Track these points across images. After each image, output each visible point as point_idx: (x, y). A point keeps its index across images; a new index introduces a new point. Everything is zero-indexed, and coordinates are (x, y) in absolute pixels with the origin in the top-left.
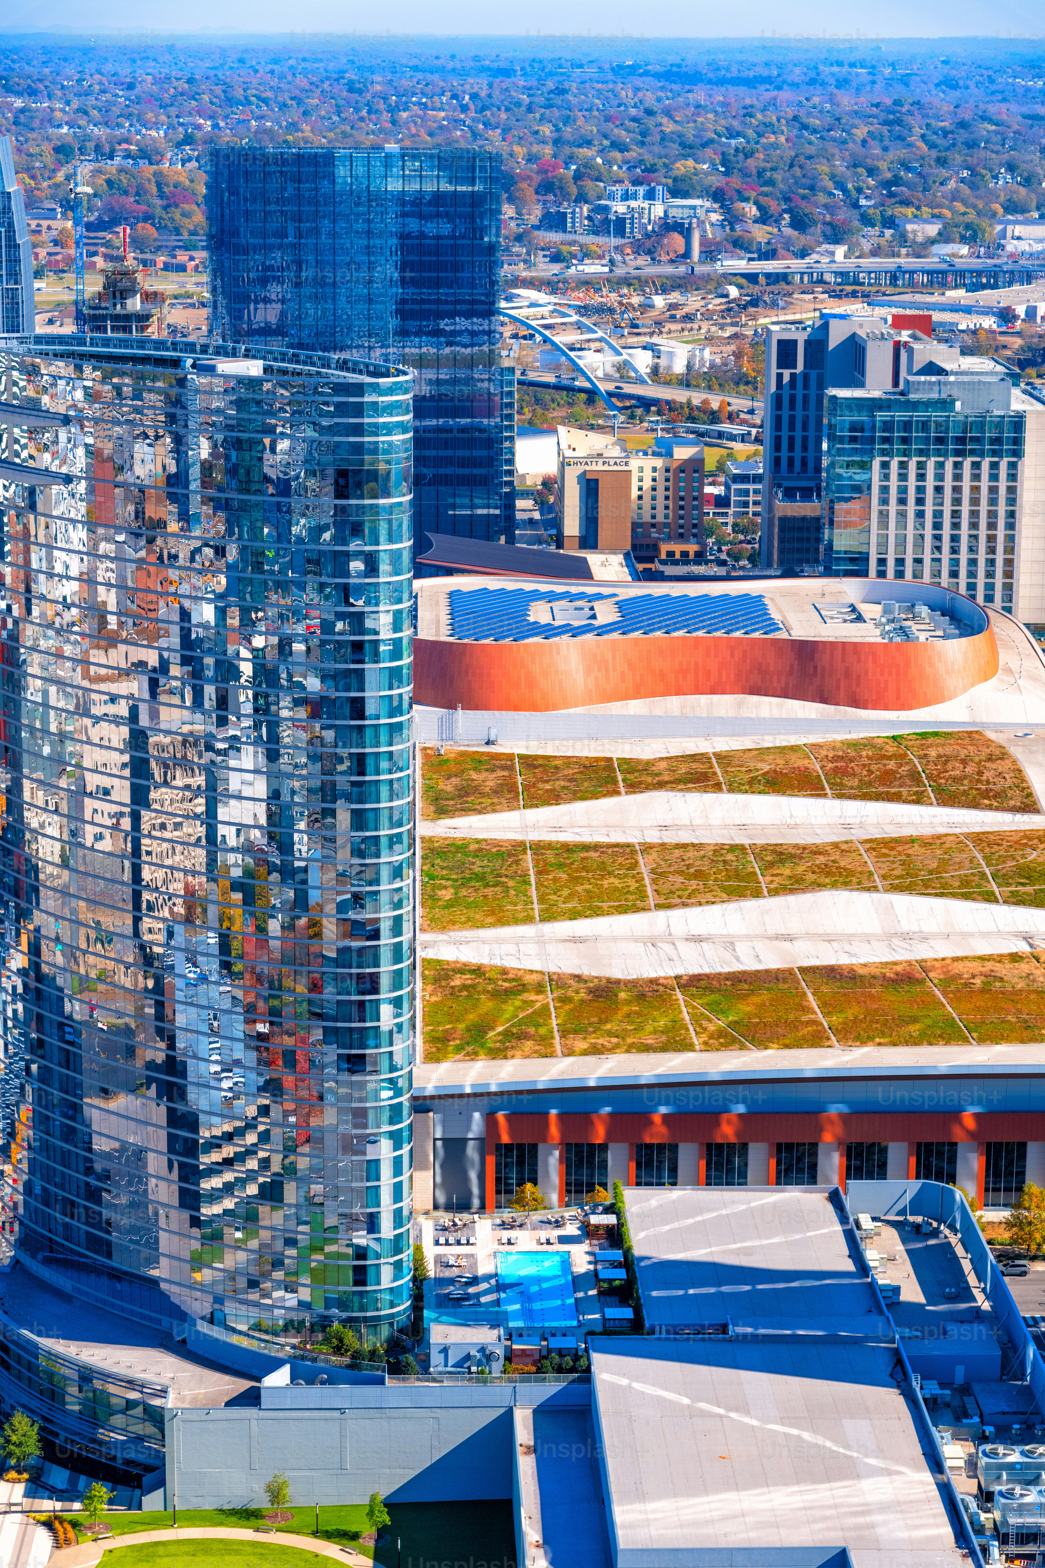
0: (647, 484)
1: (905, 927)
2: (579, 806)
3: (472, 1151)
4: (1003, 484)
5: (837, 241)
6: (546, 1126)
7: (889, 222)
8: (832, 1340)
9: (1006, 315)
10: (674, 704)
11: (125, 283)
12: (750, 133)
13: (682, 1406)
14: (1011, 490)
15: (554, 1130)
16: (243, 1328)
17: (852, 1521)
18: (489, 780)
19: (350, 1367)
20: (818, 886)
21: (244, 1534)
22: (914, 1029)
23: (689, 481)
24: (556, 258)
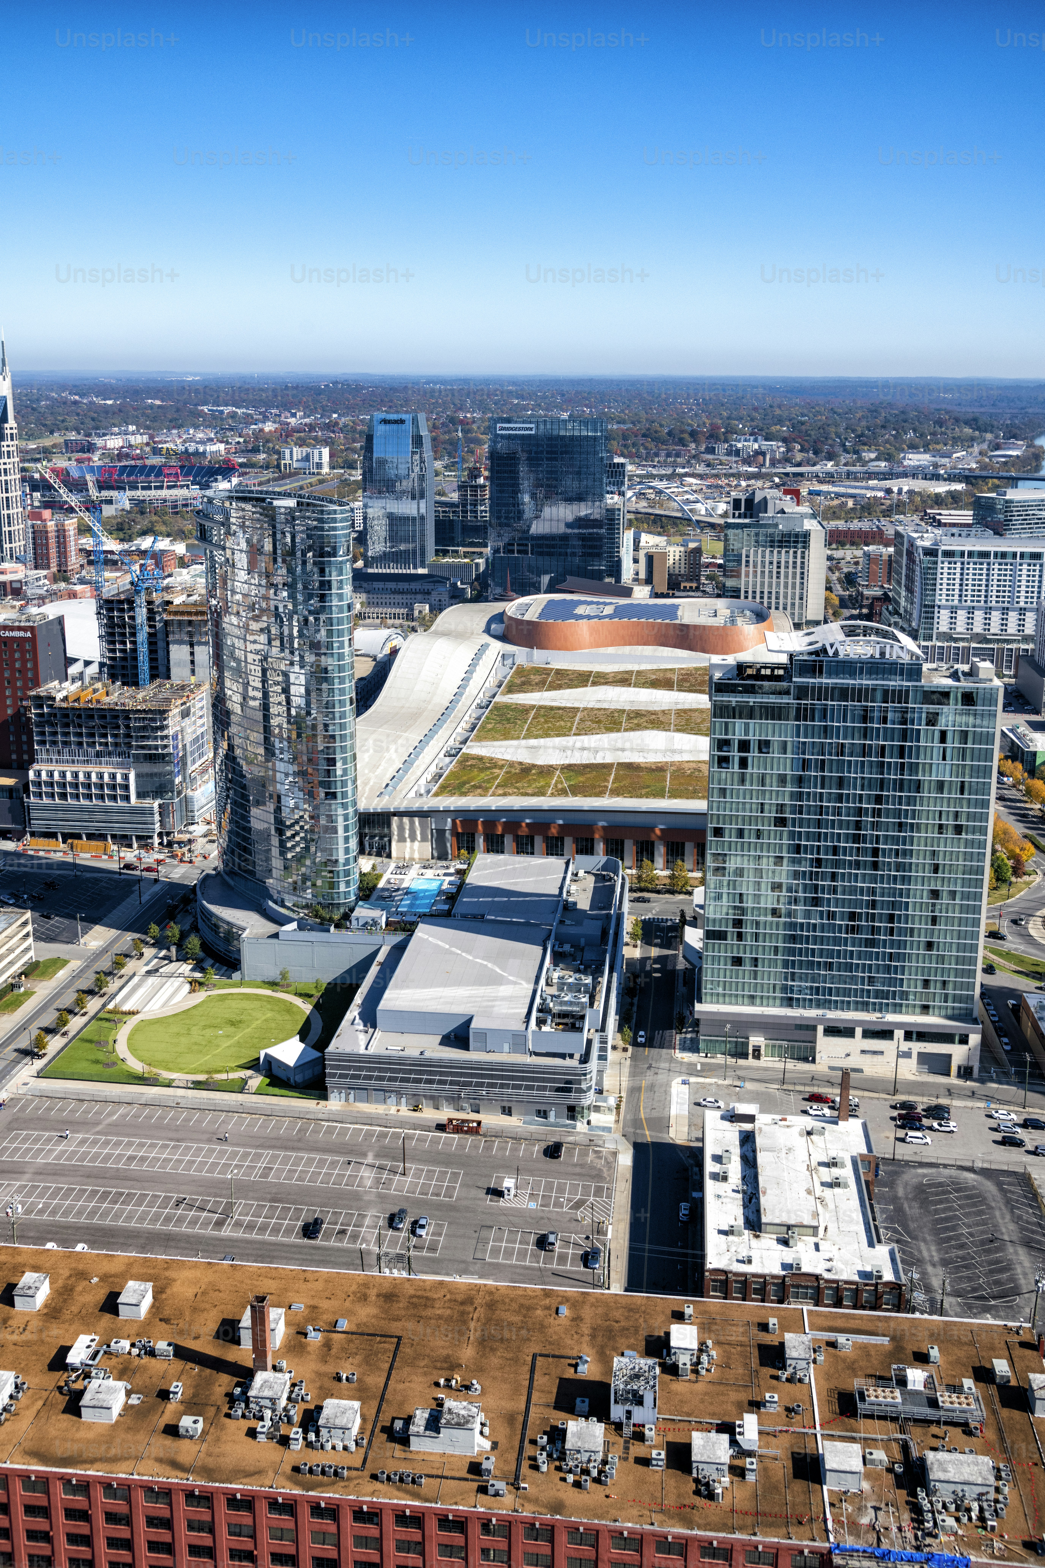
0: (677, 558)
1: (676, 747)
2: (568, 691)
3: (448, 835)
4: (799, 560)
5: (830, 460)
6: (477, 825)
7: (856, 452)
8: (527, 924)
9: (889, 491)
10: (627, 649)
11: (476, 473)
12: (811, 415)
13: (444, 948)
14: (803, 563)
15: (480, 827)
16: (289, 904)
17: (485, 1004)
18: (536, 678)
19: (321, 924)
20: (646, 728)
21: (268, 992)
22: (644, 791)
23: (695, 557)
24: (708, 465)
